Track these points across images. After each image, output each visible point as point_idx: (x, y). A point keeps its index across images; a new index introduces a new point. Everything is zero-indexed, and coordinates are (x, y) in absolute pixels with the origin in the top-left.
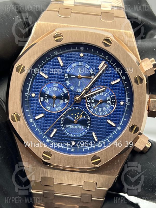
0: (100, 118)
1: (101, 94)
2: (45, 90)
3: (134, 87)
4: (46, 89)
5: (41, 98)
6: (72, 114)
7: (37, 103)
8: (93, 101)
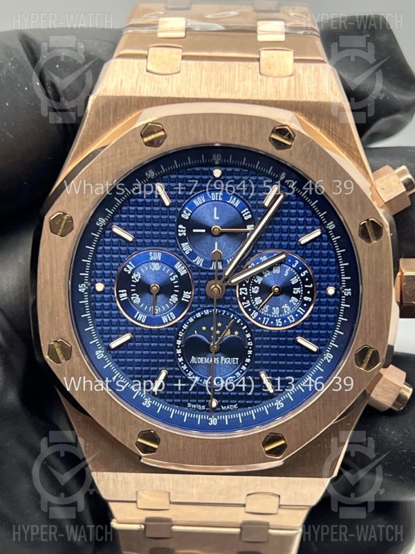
0: (278, 334)
1: (276, 271)
2: (129, 273)
3: (358, 249)
4: (131, 268)
5: (121, 293)
6: (204, 328)
7: (111, 308)
8: (255, 290)
